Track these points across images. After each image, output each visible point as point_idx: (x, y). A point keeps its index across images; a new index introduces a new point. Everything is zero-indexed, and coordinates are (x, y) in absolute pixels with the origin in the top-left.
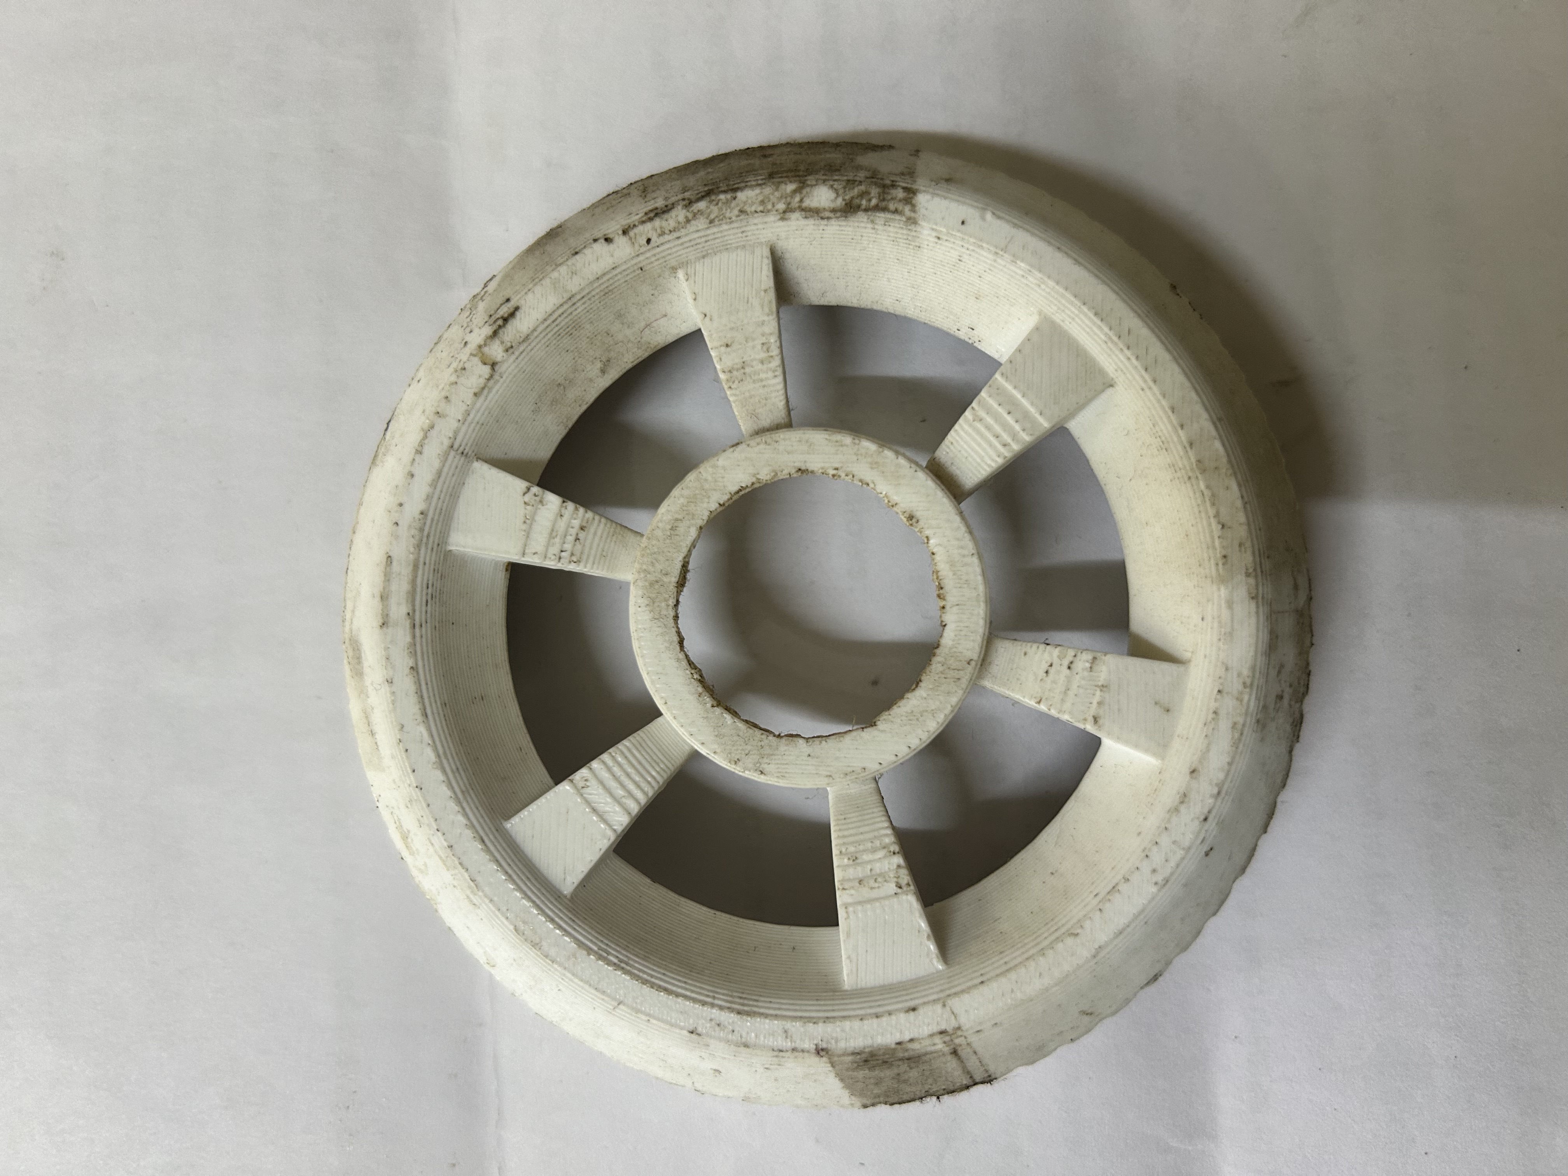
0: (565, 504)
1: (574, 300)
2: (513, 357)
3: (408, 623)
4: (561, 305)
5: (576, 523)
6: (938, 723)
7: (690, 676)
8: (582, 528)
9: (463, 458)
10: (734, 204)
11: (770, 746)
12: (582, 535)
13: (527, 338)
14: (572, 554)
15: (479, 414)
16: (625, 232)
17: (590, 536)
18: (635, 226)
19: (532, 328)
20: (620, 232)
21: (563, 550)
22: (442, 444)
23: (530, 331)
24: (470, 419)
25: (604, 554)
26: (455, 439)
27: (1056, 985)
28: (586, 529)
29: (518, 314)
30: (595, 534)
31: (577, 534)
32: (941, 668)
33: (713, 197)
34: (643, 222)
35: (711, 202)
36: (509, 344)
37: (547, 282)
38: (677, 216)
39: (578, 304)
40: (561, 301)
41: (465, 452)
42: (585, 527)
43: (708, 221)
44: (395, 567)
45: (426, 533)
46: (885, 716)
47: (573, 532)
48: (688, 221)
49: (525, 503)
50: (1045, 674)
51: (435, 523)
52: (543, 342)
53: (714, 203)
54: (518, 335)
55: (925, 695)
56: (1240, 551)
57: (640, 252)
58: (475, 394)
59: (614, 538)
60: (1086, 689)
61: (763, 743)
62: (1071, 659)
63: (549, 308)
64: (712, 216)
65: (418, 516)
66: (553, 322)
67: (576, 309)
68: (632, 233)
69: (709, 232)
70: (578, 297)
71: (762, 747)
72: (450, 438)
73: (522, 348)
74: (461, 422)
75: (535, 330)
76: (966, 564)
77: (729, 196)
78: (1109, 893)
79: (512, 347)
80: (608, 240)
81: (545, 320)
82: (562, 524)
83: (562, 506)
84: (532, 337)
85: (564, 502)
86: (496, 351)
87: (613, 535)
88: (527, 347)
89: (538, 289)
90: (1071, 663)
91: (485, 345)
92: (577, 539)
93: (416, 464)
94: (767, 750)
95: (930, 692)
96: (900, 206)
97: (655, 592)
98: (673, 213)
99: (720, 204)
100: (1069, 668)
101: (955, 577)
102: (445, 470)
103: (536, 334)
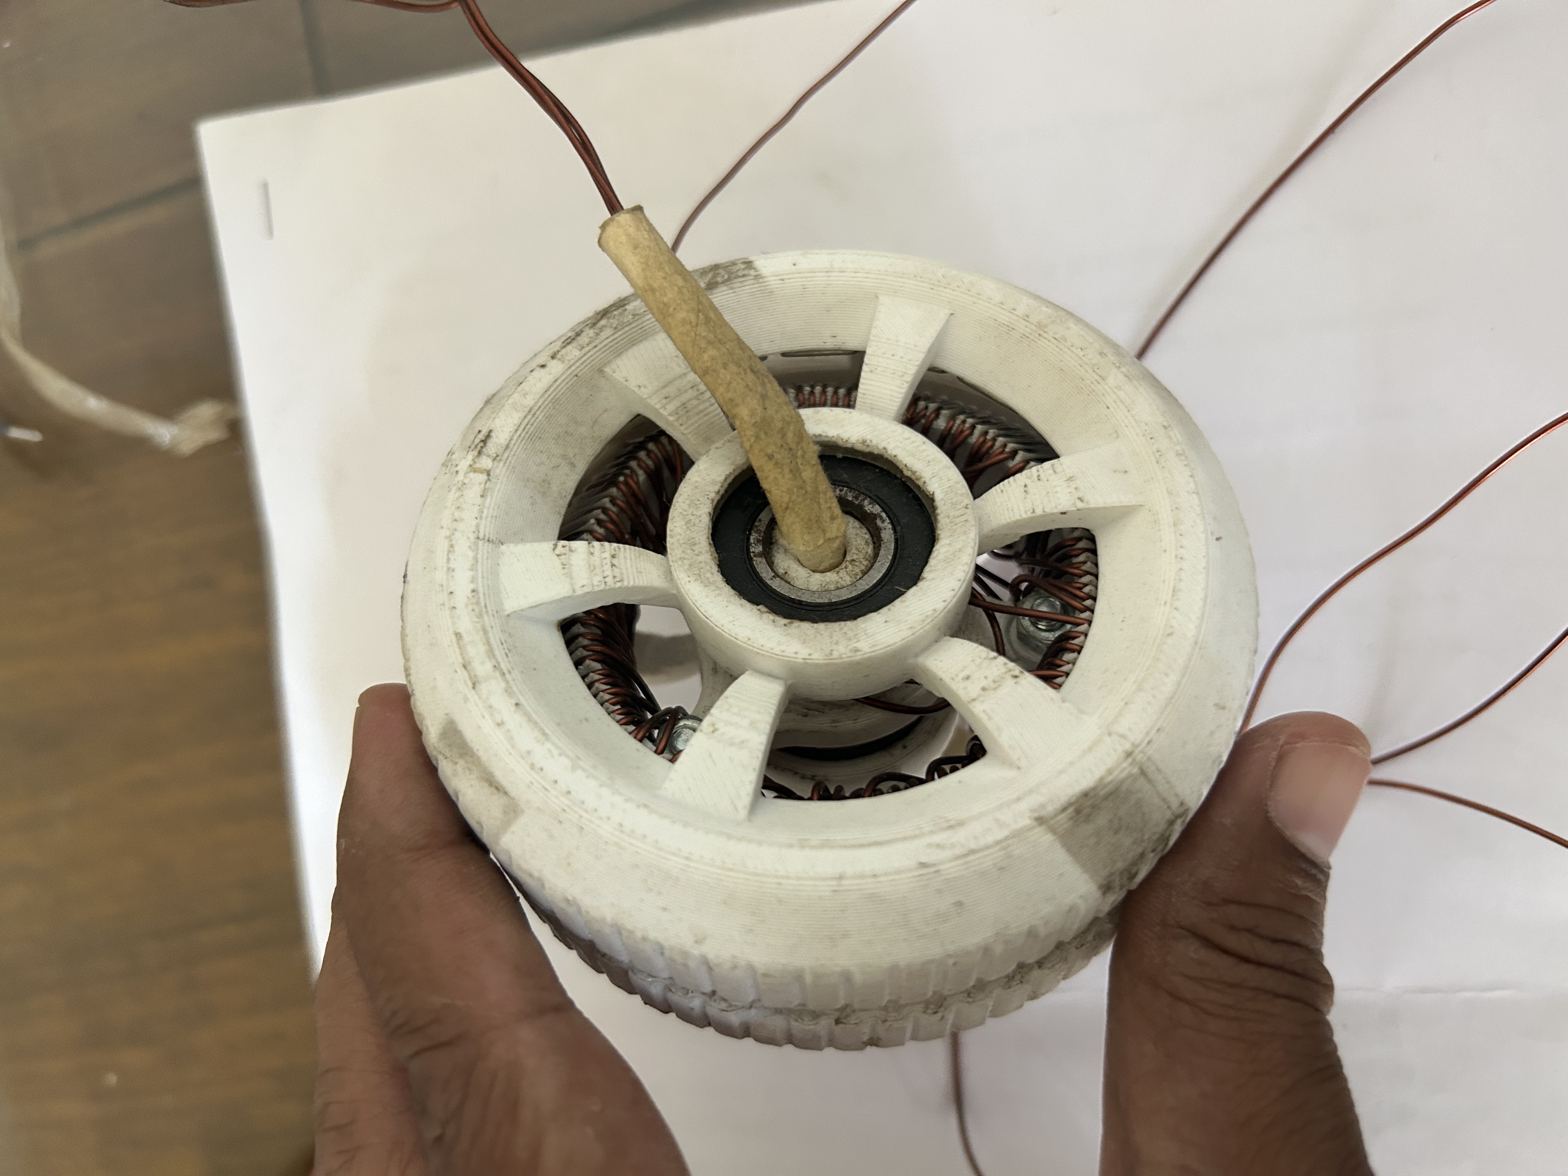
0: (591, 544)
1: (533, 412)
2: (501, 464)
3: (497, 674)
4: (525, 417)
5: (607, 555)
6: (970, 555)
7: (759, 612)
8: (613, 556)
9: (491, 545)
10: (626, 313)
11: (851, 630)
12: (615, 561)
13: (507, 447)
14: (614, 577)
15: (491, 510)
16: (553, 357)
17: (622, 561)
18: (558, 351)
19: (508, 439)
20: (550, 359)
21: (605, 576)
22: (469, 538)
23: (508, 441)
24: (484, 515)
25: (639, 571)
26: (479, 532)
27: (1183, 676)
28: (617, 556)
29: (492, 434)
30: (625, 558)
31: (611, 562)
32: (948, 521)
33: (609, 315)
34: (564, 347)
35: (609, 318)
36: (495, 455)
37: (507, 407)
38: (588, 334)
39: (538, 413)
40: (524, 414)
41: (491, 539)
42: (615, 555)
43: (613, 329)
44: (466, 638)
45: (483, 604)
46: (927, 569)
47: (608, 561)
48: (598, 334)
49: (558, 555)
50: (1025, 493)
51: (487, 596)
52: (521, 446)
53: (612, 318)
54: (499, 447)
55: (948, 542)
56: (1102, 357)
57: (571, 364)
58: (482, 496)
59: (642, 559)
60: (1061, 486)
61: (844, 631)
62: (1037, 474)
63: (517, 421)
64: (615, 325)
65: (470, 595)
66: (524, 430)
67: (537, 418)
68: (559, 356)
69: (616, 336)
70: (536, 408)
71: (846, 633)
72: (474, 532)
73: (506, 455)
74: (478, 518)
75: (511, 440)
76: (923, 451)
77: (620, 310)
78: (1173, 596)
79: (497, 456)
80: (543, 366)
81: (517, 430)
82: (595, 559)
83: (589, 547)
84: (511, 446)
85: (589, 543)
86: (485, 462)
87: (640, 556)
88: (510, 453)
89: (501, 414)
90: (1039, 476)
91: (475, 463)
92: (613, 565)
93: (452, 561)
94: (850, 634)
95: (951, 539)
96: (746, 272)
97: (696, 569)
98: (584, 334)
99: (616, 317)
100: (1039, 480)
101: (920, 462)
102: (479, 556)
103: (513, 442)
